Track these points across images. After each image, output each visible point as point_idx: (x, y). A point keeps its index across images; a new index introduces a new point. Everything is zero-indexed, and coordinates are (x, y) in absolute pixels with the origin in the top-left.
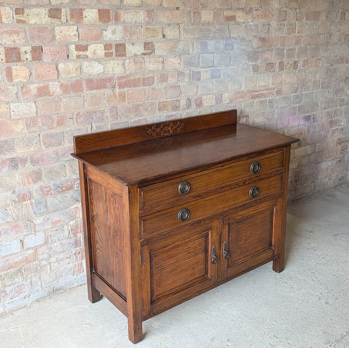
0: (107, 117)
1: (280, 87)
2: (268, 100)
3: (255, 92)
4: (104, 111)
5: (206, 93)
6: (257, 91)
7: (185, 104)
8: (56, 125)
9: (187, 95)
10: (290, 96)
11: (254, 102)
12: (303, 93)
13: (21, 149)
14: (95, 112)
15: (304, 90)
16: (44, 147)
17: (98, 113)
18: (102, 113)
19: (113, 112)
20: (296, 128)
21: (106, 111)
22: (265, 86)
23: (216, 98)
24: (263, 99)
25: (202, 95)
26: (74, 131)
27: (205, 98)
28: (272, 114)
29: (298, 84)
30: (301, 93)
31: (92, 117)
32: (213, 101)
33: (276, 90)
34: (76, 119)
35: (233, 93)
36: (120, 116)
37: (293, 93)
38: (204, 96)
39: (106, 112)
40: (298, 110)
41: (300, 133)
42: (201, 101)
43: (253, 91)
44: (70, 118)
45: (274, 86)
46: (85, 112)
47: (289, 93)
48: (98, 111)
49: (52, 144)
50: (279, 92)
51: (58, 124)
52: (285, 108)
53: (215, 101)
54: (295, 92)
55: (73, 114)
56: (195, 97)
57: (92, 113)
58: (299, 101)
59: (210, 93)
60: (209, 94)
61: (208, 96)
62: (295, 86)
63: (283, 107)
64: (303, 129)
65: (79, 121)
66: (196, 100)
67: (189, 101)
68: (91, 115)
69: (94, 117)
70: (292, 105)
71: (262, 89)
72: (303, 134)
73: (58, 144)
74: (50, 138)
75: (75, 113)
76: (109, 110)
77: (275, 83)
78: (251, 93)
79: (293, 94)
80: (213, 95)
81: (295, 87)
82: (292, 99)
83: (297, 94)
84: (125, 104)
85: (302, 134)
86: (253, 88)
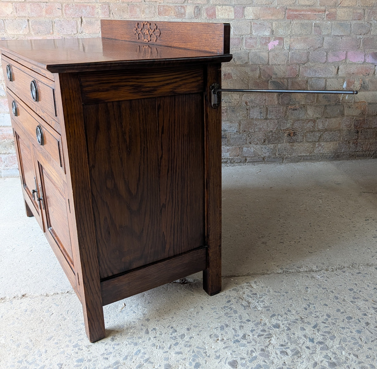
0: (98, 13)
1: (333, 10)
2: (313, 24)
3: (293, 10)
4: (95, 7)
5: (221, 3)
6: (296, 11)
7: (193, 12)
8: (44, 13)
9: (195, 2)
10: (349, 23)
11: (292, 23)
12: (371, 22)
13: (11, 31)
14: (86, 6)
15: (374, 19)
16: (33, 32)
17: (88, 8)
18: (93, 8)
19: (104, 9)
20: (359, 66)
21: (97, 6)
22: (309, 6)
23: (235, 11)
24: (306, 21)
25: (216, 5)
26: (63, 22)
27: (220, 9)
28: (319, 41)
29: (364, 10)
30: (368, 22)
31: (82, 11)
32: (230, 14)
33: (327, 13)
34: (65, 10)
35: (259, 8)
36: (112, 14)
37: (354, 20)
38: (219, 6)
39: (97, 8)
40: (363, 43)
41: (366, 73)
42: (215, 11)
43: (290, 9)
44: (58, 9)
45: (323, 8)
46: (74, 5)
47: (347, 19)
48: (88, 5)
49: (41, 31)
50: (332, 16)
51: (46, 13)
52: (342, 38)
53: (233, 14)
54: (359, 20)
55: (62, 5)
56: (206, 7)
57: (82, 7)
58: (364, 31)
59: (227, 3)
60: (225, 5)
61: (224, 7)
62: (360, 11)
63: (338, 36)
64: (371, 69)
65: (68, 12)
66: (207, 9)
67: (198, 9)
68: (80, 9)
69: (84, 10)
70: (354, 36)
71: (304, 8)
72: (371, 75)
73: (46, 32)
74: (39, 25)
75: (64, 4)
76: (100, 6)
77: (325, 4)
78: (287, 11)
79: (354, 22)
80: (230, 7)
81: (359, 13)
82: (352, 27)
83: (361, 23)
84: (118, 2)
85: (369, 75)
86: (291, 6)
